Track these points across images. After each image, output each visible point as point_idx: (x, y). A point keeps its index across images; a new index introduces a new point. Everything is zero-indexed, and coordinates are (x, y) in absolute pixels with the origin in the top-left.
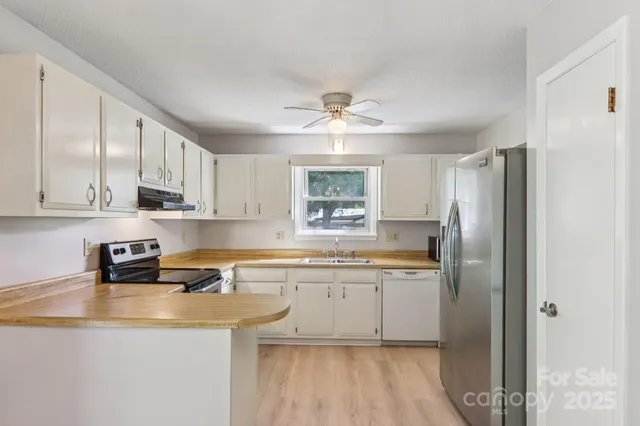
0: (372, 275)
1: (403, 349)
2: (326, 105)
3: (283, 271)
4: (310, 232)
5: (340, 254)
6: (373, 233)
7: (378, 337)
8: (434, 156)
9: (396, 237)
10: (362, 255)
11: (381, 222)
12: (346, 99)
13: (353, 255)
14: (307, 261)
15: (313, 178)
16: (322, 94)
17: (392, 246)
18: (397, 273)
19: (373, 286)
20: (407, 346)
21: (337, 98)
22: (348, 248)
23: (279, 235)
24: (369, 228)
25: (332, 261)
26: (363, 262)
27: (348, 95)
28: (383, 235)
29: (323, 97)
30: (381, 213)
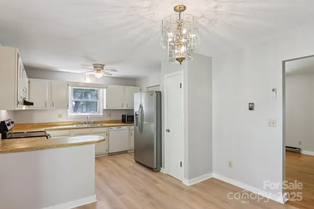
0: (105, 129)
1: (117, 155)
2: (94, 67)
3: (68, 131)
4: (74, 114)
5: (89, 123)
6: (101, 114)
7: (108, 152)
8: (125, 86)
9: (110, 115)
10: (98, 122)
11: (104, 110)
12: (102, 66)
13: (94, 123)
14: (75, 126)
15: (75, 92)
16: (94, 63)
17: (108, 119)
18: (114, 128)
19: (106, 134)
20: (117, 154)
21: (100, 66)
22: (92, 120)
23: (60, 116)
24: (99, 112)
25: (86, 126)
26: (99, 125)
27: (103, 65)
28: (106, 115)
29: (94, 65)
30: (107, 106)
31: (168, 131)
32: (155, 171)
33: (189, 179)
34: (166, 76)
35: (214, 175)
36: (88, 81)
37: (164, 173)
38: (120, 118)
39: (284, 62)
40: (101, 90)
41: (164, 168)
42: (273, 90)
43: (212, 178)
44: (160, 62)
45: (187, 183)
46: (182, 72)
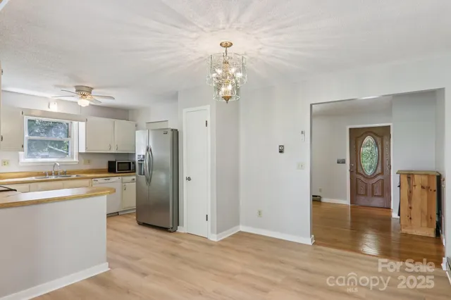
0: (86, 182)
2: (77, 91)
3: (28, 184)
4: (31, 160)
5: (56, 174)
6: (75, 159)
9: (89, 162)
10: (71, 173)
11: (80, 154)
12: (90, 90)
13: (65, 173)
14: (33, 178)
16: (77, 85)
17: (88, 167)
18: (100, 180)
22: (60, 170)
23: (5, 163)
24: (72, 157)
25: (53, 177)
26: (74, 176)
27: (92, 89)
28: (83, 161)
29: (76, 87)
30: (86, 148)
31: (189, 179)
32: (170, 232)
33: (217, 233)
34: (185, 110)
35: (242, 228)
36: (54, 108)
37: (183, 232)
38: (105, 166)
39: (311, 105)
40: (75, 123)
41: (183, 226)
42: (302, 132)
43: (240, 232)
44: (177, 93)
45: (214, 238)
46: (208, 107)
